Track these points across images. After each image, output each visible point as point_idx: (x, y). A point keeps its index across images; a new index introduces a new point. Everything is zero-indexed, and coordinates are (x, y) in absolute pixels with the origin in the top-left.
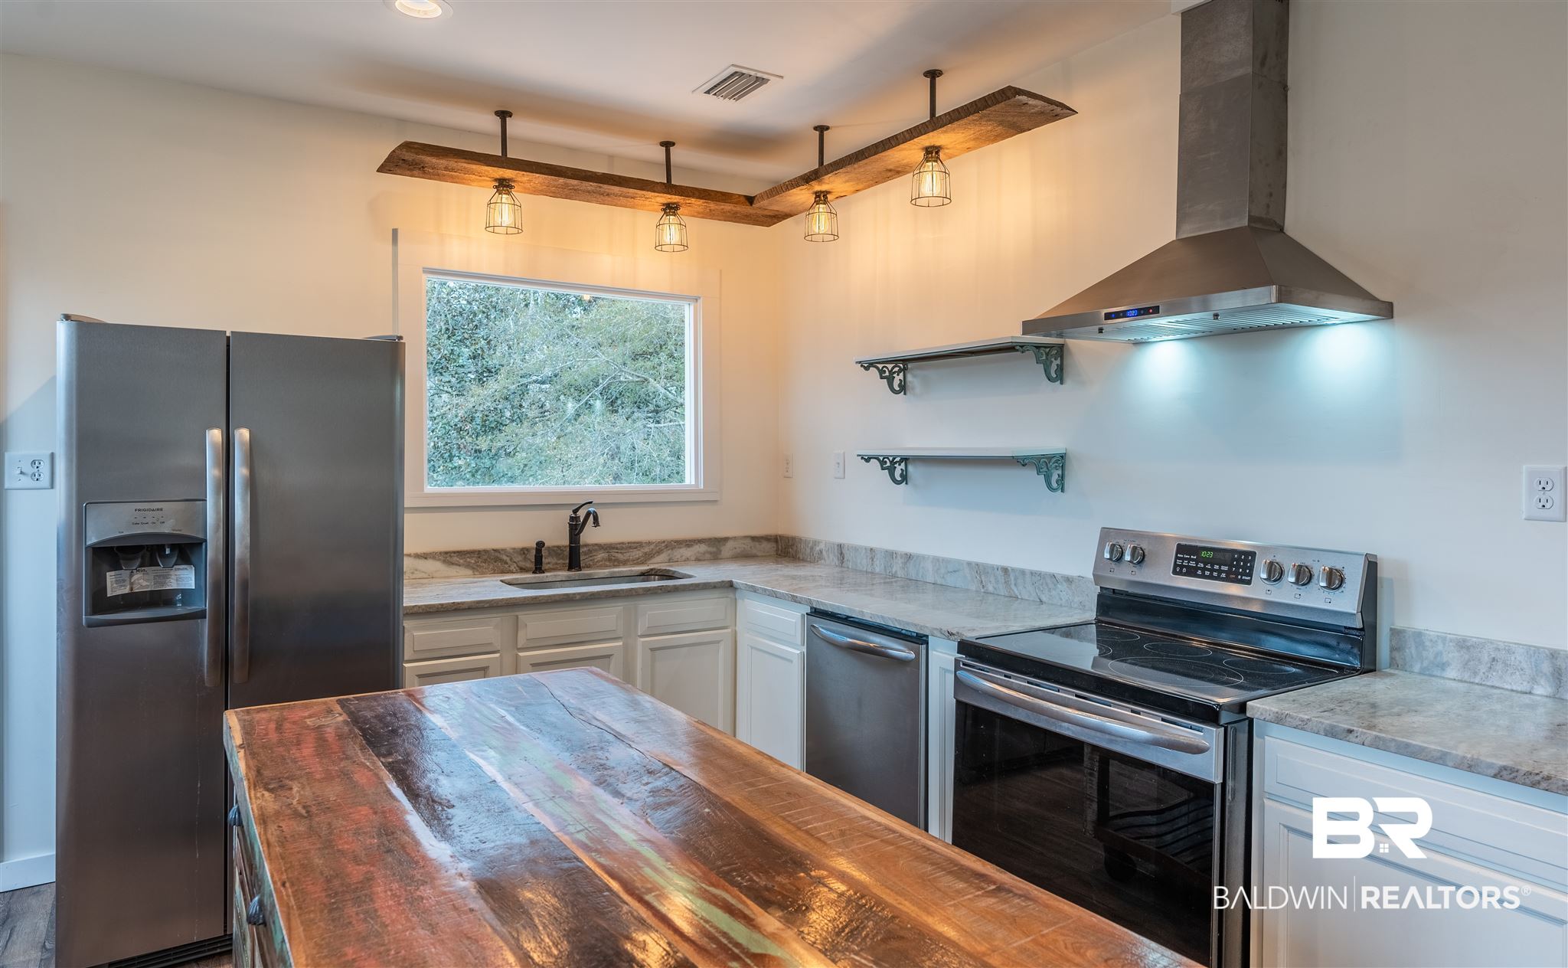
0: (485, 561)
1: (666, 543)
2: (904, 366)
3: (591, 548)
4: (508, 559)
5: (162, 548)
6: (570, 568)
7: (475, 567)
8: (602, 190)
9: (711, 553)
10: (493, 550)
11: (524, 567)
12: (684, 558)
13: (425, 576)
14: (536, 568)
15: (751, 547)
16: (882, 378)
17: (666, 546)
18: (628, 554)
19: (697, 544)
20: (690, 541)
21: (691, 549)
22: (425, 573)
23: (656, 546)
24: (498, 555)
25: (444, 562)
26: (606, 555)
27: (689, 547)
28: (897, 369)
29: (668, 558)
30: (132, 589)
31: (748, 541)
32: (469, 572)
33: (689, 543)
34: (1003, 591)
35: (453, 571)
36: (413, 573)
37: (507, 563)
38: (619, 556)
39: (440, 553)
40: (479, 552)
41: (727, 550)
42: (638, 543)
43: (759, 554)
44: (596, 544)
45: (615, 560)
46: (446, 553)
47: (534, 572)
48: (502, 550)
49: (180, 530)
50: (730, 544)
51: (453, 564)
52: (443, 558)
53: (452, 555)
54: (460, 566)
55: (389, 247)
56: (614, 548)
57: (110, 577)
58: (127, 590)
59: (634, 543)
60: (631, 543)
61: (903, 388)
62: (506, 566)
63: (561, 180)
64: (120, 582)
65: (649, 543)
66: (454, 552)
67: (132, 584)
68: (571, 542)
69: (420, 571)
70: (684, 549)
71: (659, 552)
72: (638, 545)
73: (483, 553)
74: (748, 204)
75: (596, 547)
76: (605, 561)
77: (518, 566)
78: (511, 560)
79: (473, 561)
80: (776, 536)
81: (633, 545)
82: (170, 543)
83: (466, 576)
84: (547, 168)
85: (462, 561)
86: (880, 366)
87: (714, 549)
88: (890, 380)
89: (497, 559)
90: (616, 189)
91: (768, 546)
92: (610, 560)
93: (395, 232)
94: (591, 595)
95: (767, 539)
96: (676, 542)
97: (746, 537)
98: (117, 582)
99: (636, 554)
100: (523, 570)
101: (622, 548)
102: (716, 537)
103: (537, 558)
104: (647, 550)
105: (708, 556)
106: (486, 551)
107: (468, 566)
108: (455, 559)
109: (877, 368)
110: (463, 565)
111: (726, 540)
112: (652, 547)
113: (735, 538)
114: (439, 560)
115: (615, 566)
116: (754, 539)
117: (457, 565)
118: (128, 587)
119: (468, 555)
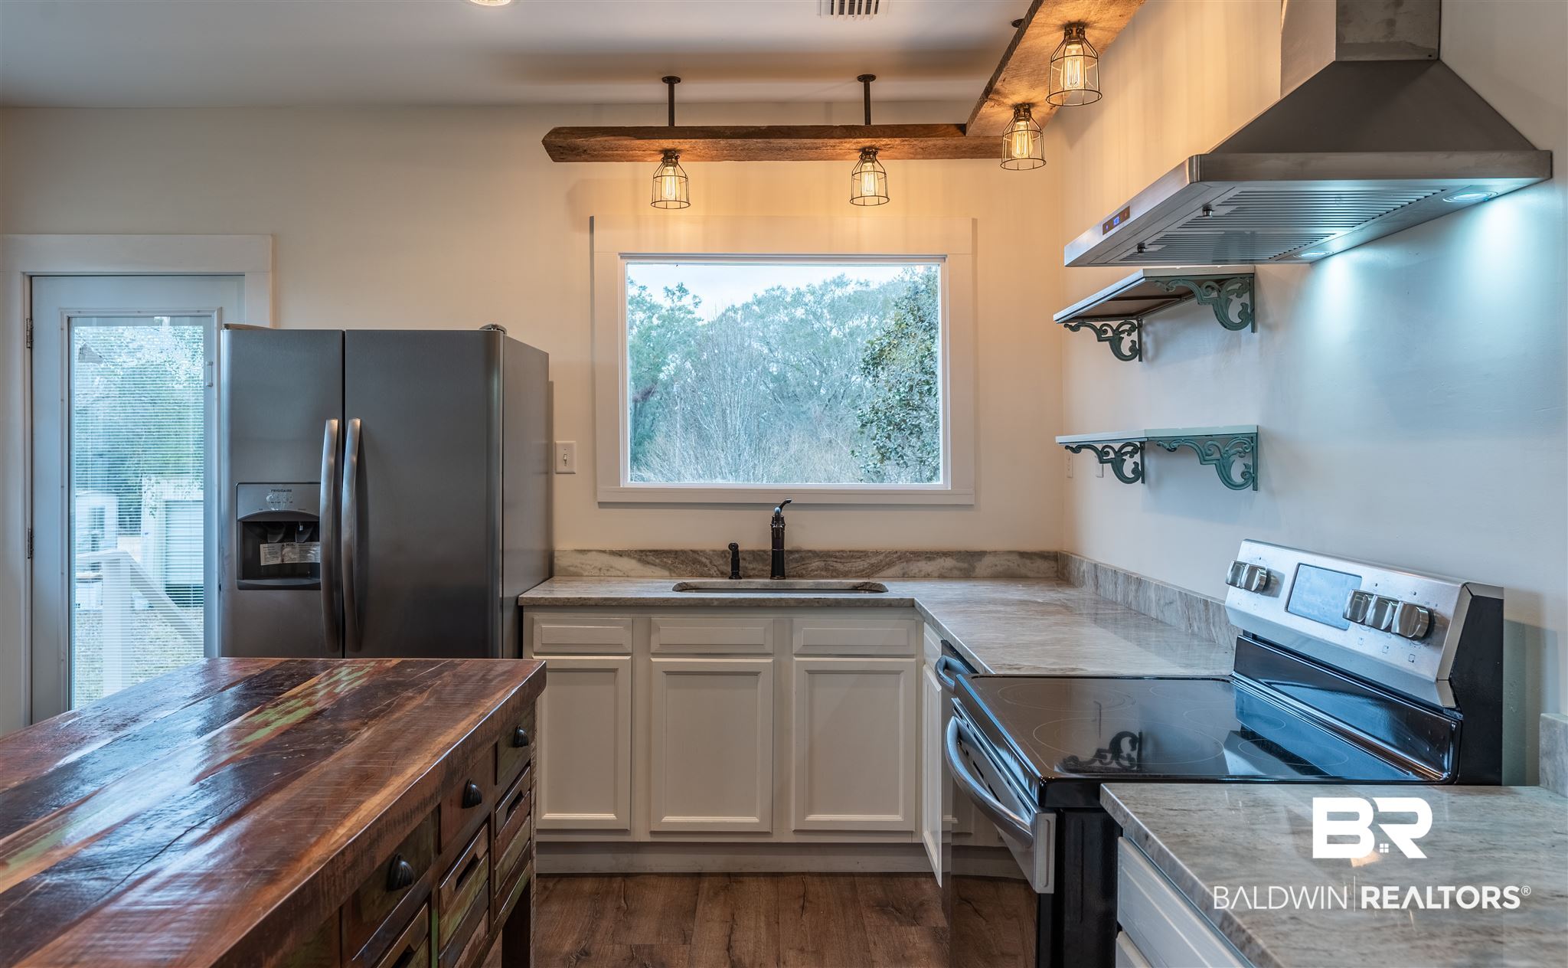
0: (683, 562)
1: (899, 554)
2: (1138, 321)
3: (803, 554)
4: (707, 562)
5: (296, 524)
6: (773, 576)
7: (671, 567)
8: (772, 145)
9: (960, 570)
10: (691, 551)
11: (725, 571)
12: (923, 573)
13: (620, 574)
14: (732, 573)
15: (1018, 565)
16: (1100, 340)
17: (900, 558)
18: (850, 565)
19: (941, 557)
20: (932, 553)
21: (932, 563)
22: (621, 571)
23: (886, 557)
24: (696, 556)
25: (640, 560)
26: (823, 564)
27: (930, 560)
28: (1127, 327)
29: (901, 572)
30: (283, 560)
31: (1016, 558)
32: (667, 573)
33: (931, 555)
34: (1204, 634)
35: (649, 570)
36: (608, 570)
37: (706, 566)
38: (839, 566)
39: (636, 551)
40: (676, 552)
41: (983, 566)
42: (862, 552)
43: (1030, 574)
44: (810, 551)
45: (833, 571)
46: (642, 551)
47: (730, 578)
48: (701, 551)
49: (304, 510)
50: (987, 561)
51: (648, 563)
52: (639, 557)
53: (648, 553)
54: (656, 566)
55: (587, 236)
56: (831, 556)
57: (264, 548)
58: (278, 561)
59: (858, 551)
60: (853, 551)
61: (1137, 351)
62: (706, 569)
63: (723, 142)
64: (273, 553)
65: (877, 553)
66: (650, 551)
67: (283, 556)
68: (773, 547)
69: (615, 568)
70: (925, 562)
71: (890, 564)
72: (862, 554)
73: (681, 554)
74: (960, 133)
75: (810, 554)
76: (822, 570)
77: (718, 570)
78: (711, 562)
79: (670, 562)
80: (1056, 552)
81: (855, 554)
82: (303, 520)
83: (662, 577)
84: (702, 131)
85: (657, 561)
86: (1098, 324)
87: (966, 565)
88: (1115, 344)
89: (695, 561)
90: (789, 142)
91: (1043, 565)
92: (826, 569)
93: (592, 219)
94: (730, 602)
95: (1043, 556)
96: (912, 553)
97: (1010, 552)
98: (270, 553)
99: (860, 564)
100: (723, 574)
101: (842, 557)
102: (968, 549)
103: (735, 562)
104: (873, 560)
105: (956, 573)
106: (684, 552)
107: (664, 566)
108: (651, 558)
109: (1093, 328)
110: (659, 565)
111: (982, 554)
112: (881, 557)
113: (995, 553)
114: (634, 558)
115: (833, 577)
116: (1023, 555)
117: (653, 564)
118: (280, 558)
119: (665, 555)
